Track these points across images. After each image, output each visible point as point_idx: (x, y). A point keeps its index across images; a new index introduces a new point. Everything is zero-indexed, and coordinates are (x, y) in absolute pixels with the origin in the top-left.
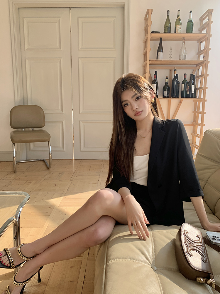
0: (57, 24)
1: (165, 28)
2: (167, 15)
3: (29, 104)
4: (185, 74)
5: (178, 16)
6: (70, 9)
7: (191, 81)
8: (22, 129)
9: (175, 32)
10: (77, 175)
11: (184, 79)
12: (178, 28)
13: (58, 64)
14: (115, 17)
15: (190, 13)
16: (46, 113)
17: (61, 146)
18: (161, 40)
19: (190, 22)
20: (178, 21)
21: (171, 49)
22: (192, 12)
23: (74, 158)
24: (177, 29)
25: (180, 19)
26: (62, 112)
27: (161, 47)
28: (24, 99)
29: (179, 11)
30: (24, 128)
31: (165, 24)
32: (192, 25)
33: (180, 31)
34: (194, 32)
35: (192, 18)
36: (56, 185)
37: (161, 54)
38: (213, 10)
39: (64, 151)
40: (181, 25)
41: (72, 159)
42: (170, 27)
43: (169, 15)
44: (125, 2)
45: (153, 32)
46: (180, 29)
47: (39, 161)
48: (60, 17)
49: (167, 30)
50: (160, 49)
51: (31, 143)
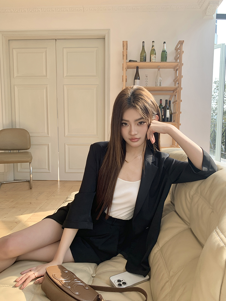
0: (44, 54)
1: (141, 57)
2: (143, 46)
3: (18, 127)
4: (160, 100)
5: (153, 46)
6: (56, 41)
7: (166, 106)
8: (9, 151)
9: (150, 61)
10: (54, 195)
11: (160, 104)
12: (153, 57)
13: (45, 90)
14: (98, 47)
15: (164, 43)
16: (32, 136)
17: (47, 167)
18: (137, 68)
19: (164, 51)
20: (153, 51)
21: (147, 77)
22: (165, 43)
23: (59, 180)
24: (151, 58)
25: (154, 50)
26: (48, 135)
27: (137, 75)
28: (12, 122)
29: (153, 42)
30: (10, 150)
31: (141, 54)
32: (166, 55)
33: (155, 60)
34: (168, 61)
35: (165, 48)
36: (31, 203)
37: (137, 81)
38: (184, 41)
39: (50, 172)
40: (156, 55)
41: (57, 181)
42: (146, 57)
43: (144, 46)
44: (105, 34)
45: (130, 61)
46: (154, 59)
47: (25, 182)
48: (47, 48)
49: (143, 59)
50: (137, 77)
51: (19, 164)
